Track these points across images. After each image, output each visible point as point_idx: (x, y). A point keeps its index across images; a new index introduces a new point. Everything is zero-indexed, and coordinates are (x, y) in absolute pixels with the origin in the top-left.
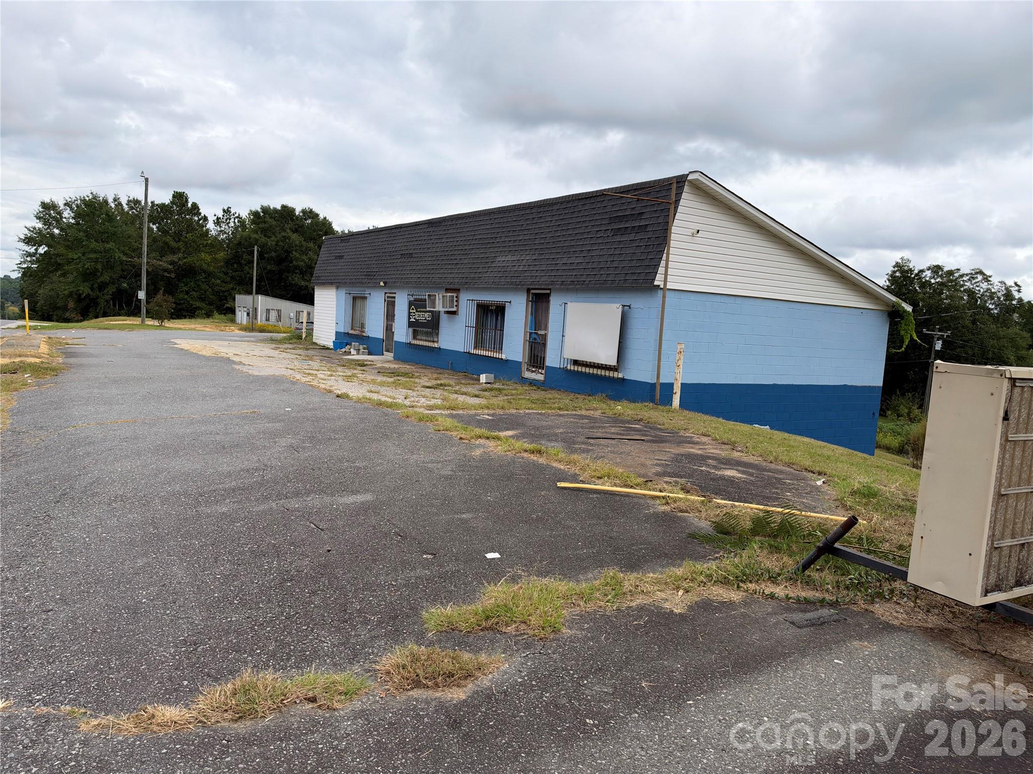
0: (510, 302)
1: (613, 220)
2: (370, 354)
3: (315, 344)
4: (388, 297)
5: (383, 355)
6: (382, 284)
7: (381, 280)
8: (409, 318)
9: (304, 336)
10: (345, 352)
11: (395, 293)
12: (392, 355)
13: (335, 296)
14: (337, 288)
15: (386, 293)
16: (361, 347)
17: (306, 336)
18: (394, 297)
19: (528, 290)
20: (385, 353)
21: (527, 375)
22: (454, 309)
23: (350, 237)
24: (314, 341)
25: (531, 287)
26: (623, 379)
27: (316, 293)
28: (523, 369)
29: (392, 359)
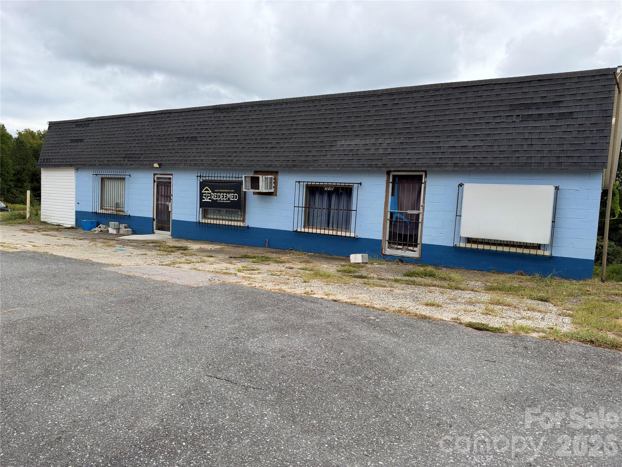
0: (361, 184)
1: (513, 107)
2: (134, 233)
3: (45, 223)
4: (158, 178)
5: (154, 233)
6: (156, 165)
7: (156, 161)
8: (201, 198)
9: (28, 216)
10: (101, 231)
11: (172, 175)
12: (169, 233)
13: (74, 178)
14: (77, 170)
15: (155, 175)
16: (122, 226)
17: (30, 216)
18: (170, 179)
19: (388, 173)
20: (156, 231)
21: (388, 251)
22: (272, 190)
23: (90, 122)
24: (42, 220)
25: (392, 169)
26: (551, 257)
27: (42, 175)
28: (384, 247)
29: (171, 237)
